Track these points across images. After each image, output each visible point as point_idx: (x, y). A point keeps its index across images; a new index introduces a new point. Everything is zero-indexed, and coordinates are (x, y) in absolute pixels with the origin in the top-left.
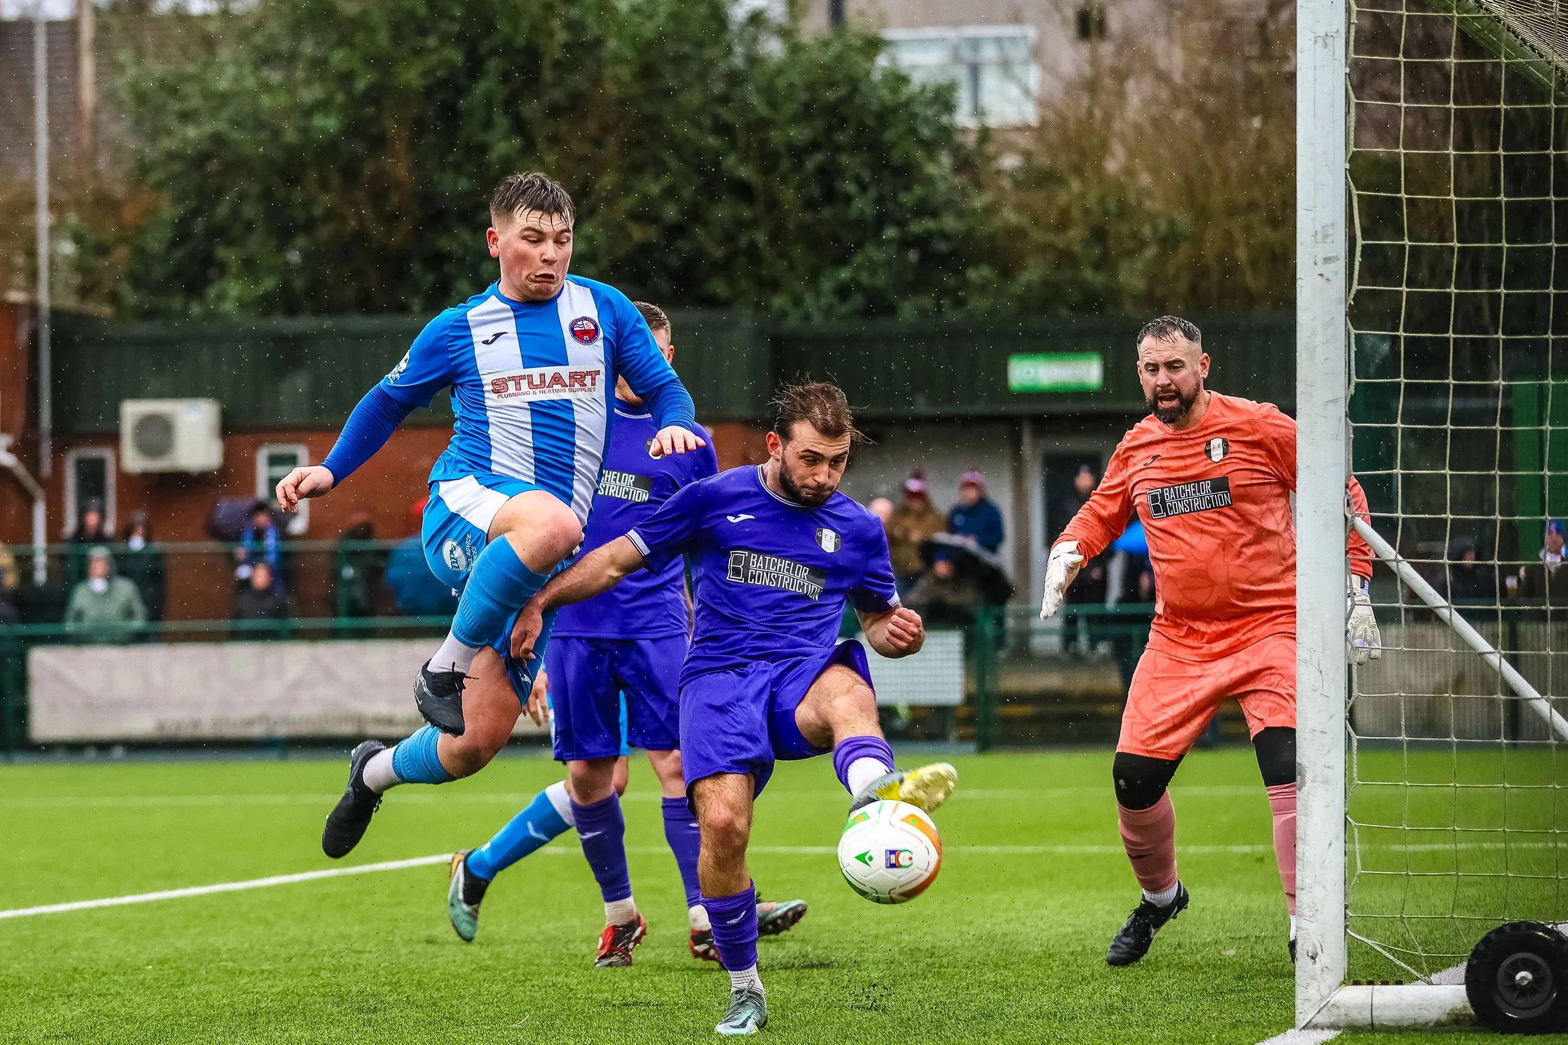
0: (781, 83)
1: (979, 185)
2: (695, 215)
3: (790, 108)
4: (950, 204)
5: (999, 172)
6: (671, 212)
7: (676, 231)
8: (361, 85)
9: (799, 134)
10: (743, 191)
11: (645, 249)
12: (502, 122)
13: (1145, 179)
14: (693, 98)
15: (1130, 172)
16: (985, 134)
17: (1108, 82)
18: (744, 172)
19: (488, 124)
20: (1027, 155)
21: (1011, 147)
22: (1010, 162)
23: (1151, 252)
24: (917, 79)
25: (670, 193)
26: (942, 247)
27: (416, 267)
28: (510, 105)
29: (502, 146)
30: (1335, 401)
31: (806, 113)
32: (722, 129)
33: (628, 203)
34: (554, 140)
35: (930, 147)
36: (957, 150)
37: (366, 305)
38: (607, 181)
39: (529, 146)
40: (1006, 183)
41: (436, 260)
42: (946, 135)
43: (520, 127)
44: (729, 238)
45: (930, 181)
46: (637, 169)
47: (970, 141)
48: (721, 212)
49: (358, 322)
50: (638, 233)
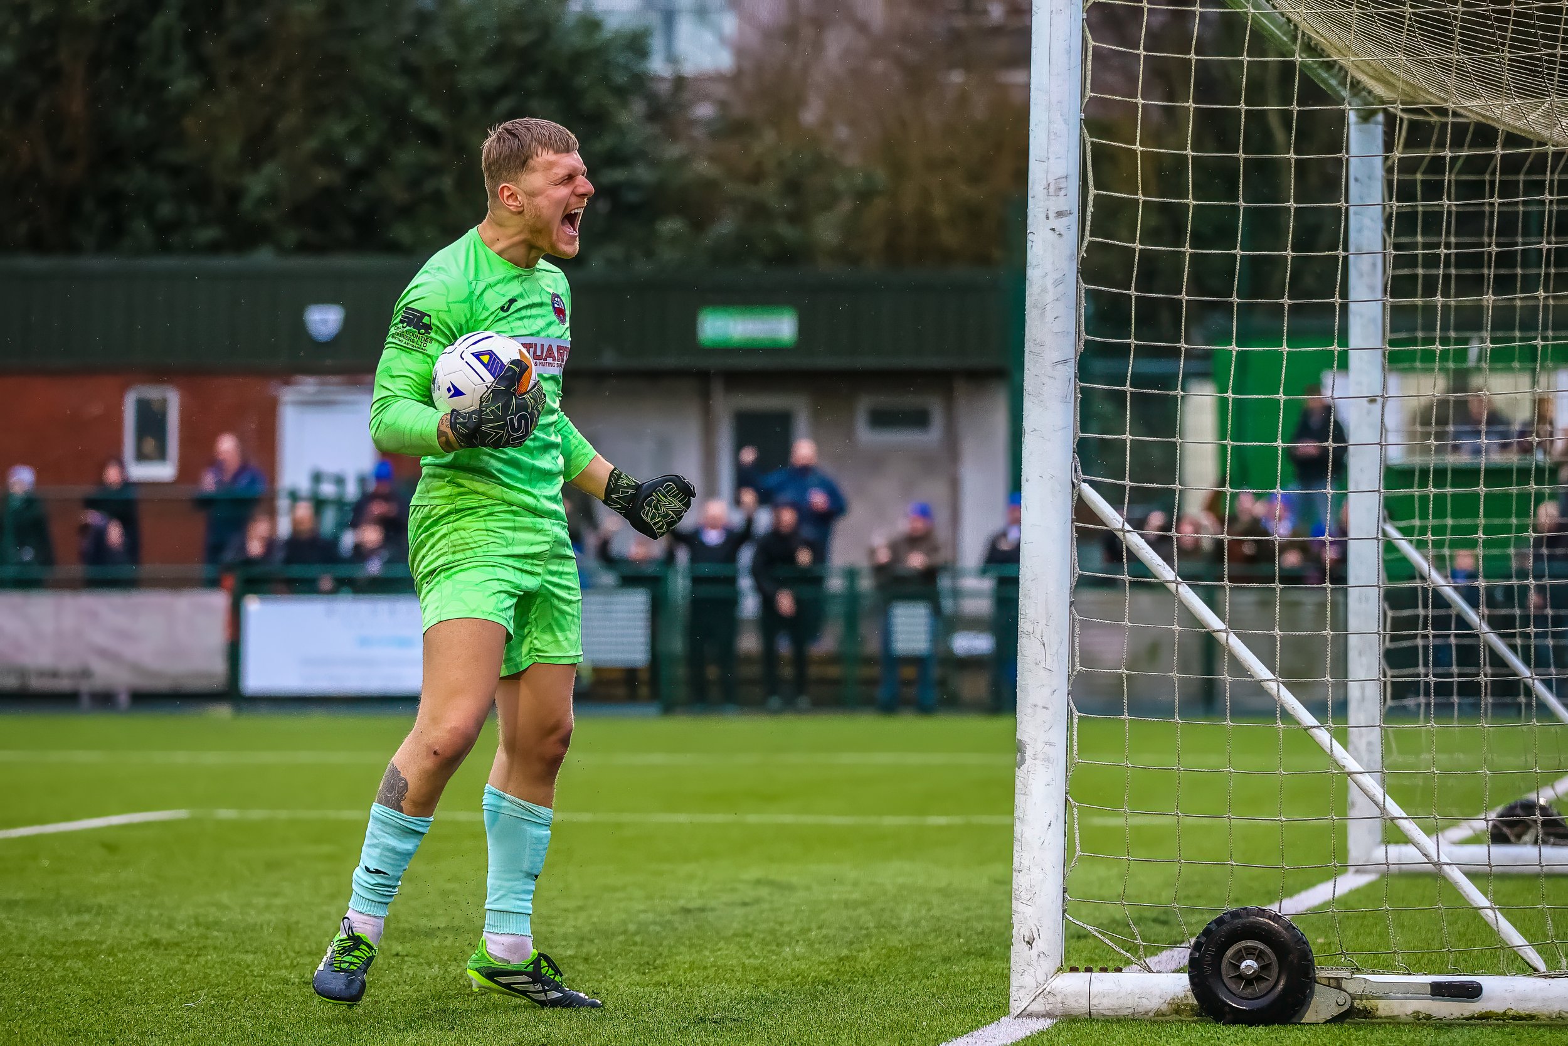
0: (472, 25)
1: (673, 135)
2: (379, 159)
3: (480, 51)
4: (642, 155)
5: (692, 123)
6: (354, 156)
7: (359, 175)
8: (36, 16)
9: (491, 77)
10: (431, 136)
11: (327, 192)
12: (181, 59)
13: (842, 132)
14: (379, 39)
15: (826, 123)
16: (680, 82)
17: (807, 32)
18: (433, 116)
19: (166, 60)
20: (723, 104)
21: (706, 97)
22: (704, 111)
23: (845, 206)
24: (613, 24)
25: (355, 136)
26: (632, 197)
27: (89, 205)
28: (191, 41)
29: (182, 85)
30: (1065, 362)
31: (497, 56)
32: (410, 71)
33: (311, 144)
34: (236, 78)
35: (622, 93)
36: (651, 98)
37: (37, 244)
38: (288, 122)
39: (210, 86)
40: (698, 133)
41: (112, 199)
42: (640, 82)
43: (200, 64)
44: (415, 183)
45: (620, 131)
46: (318, 110)
47: (664, 88)
48: (408, 156)
49: (30, 263)
50: (322, 176)
